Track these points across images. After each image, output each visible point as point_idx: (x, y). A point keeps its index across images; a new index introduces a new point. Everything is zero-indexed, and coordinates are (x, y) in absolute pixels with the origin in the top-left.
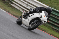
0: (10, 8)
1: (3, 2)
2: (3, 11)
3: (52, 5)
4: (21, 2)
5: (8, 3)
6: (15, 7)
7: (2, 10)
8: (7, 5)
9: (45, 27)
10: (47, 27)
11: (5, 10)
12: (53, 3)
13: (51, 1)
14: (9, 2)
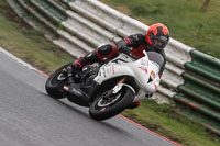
0: (51, 54)
1: (24, 33)
2: (24, 64)
3: (205, 43)
4: (90, 33)
5: (42, 35)
6: (68, 50)
7: (20, 61)
8: (39, 42)
9: (178, 124)
10: (187, 124)
11: (30, 63)
12: (210, 37)
13: (203, 29)
14: (47, 32)
